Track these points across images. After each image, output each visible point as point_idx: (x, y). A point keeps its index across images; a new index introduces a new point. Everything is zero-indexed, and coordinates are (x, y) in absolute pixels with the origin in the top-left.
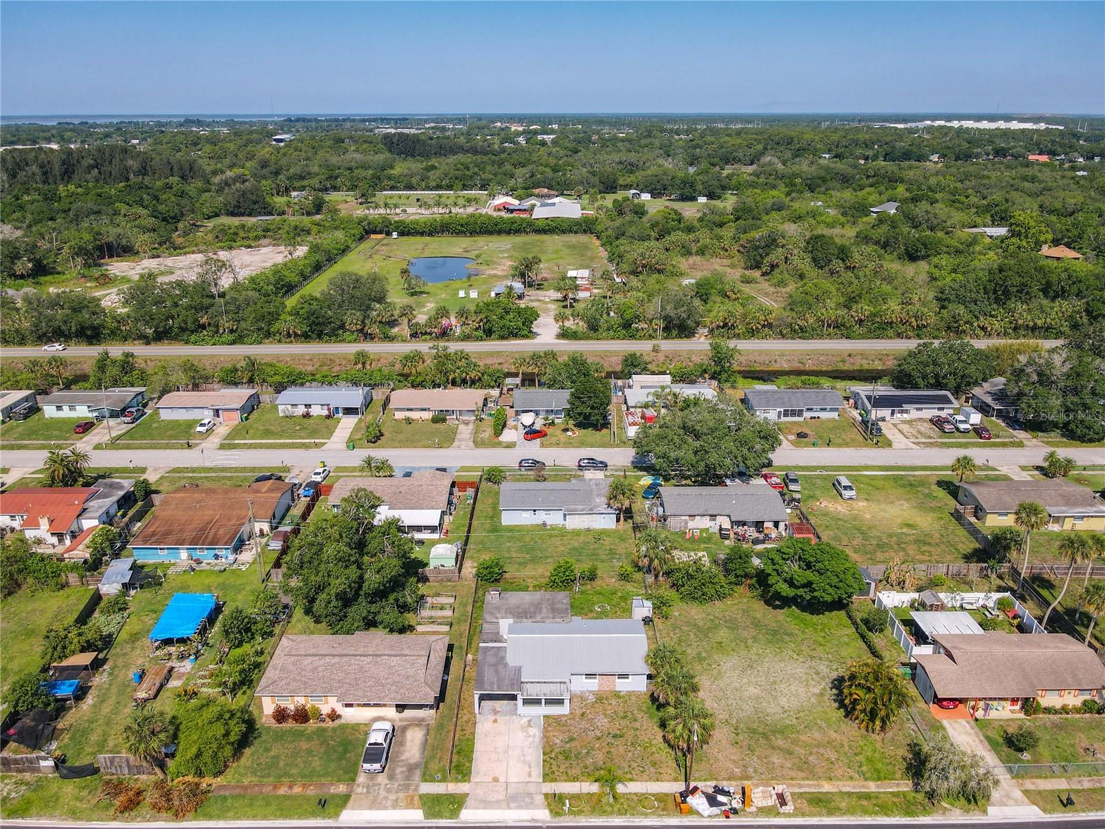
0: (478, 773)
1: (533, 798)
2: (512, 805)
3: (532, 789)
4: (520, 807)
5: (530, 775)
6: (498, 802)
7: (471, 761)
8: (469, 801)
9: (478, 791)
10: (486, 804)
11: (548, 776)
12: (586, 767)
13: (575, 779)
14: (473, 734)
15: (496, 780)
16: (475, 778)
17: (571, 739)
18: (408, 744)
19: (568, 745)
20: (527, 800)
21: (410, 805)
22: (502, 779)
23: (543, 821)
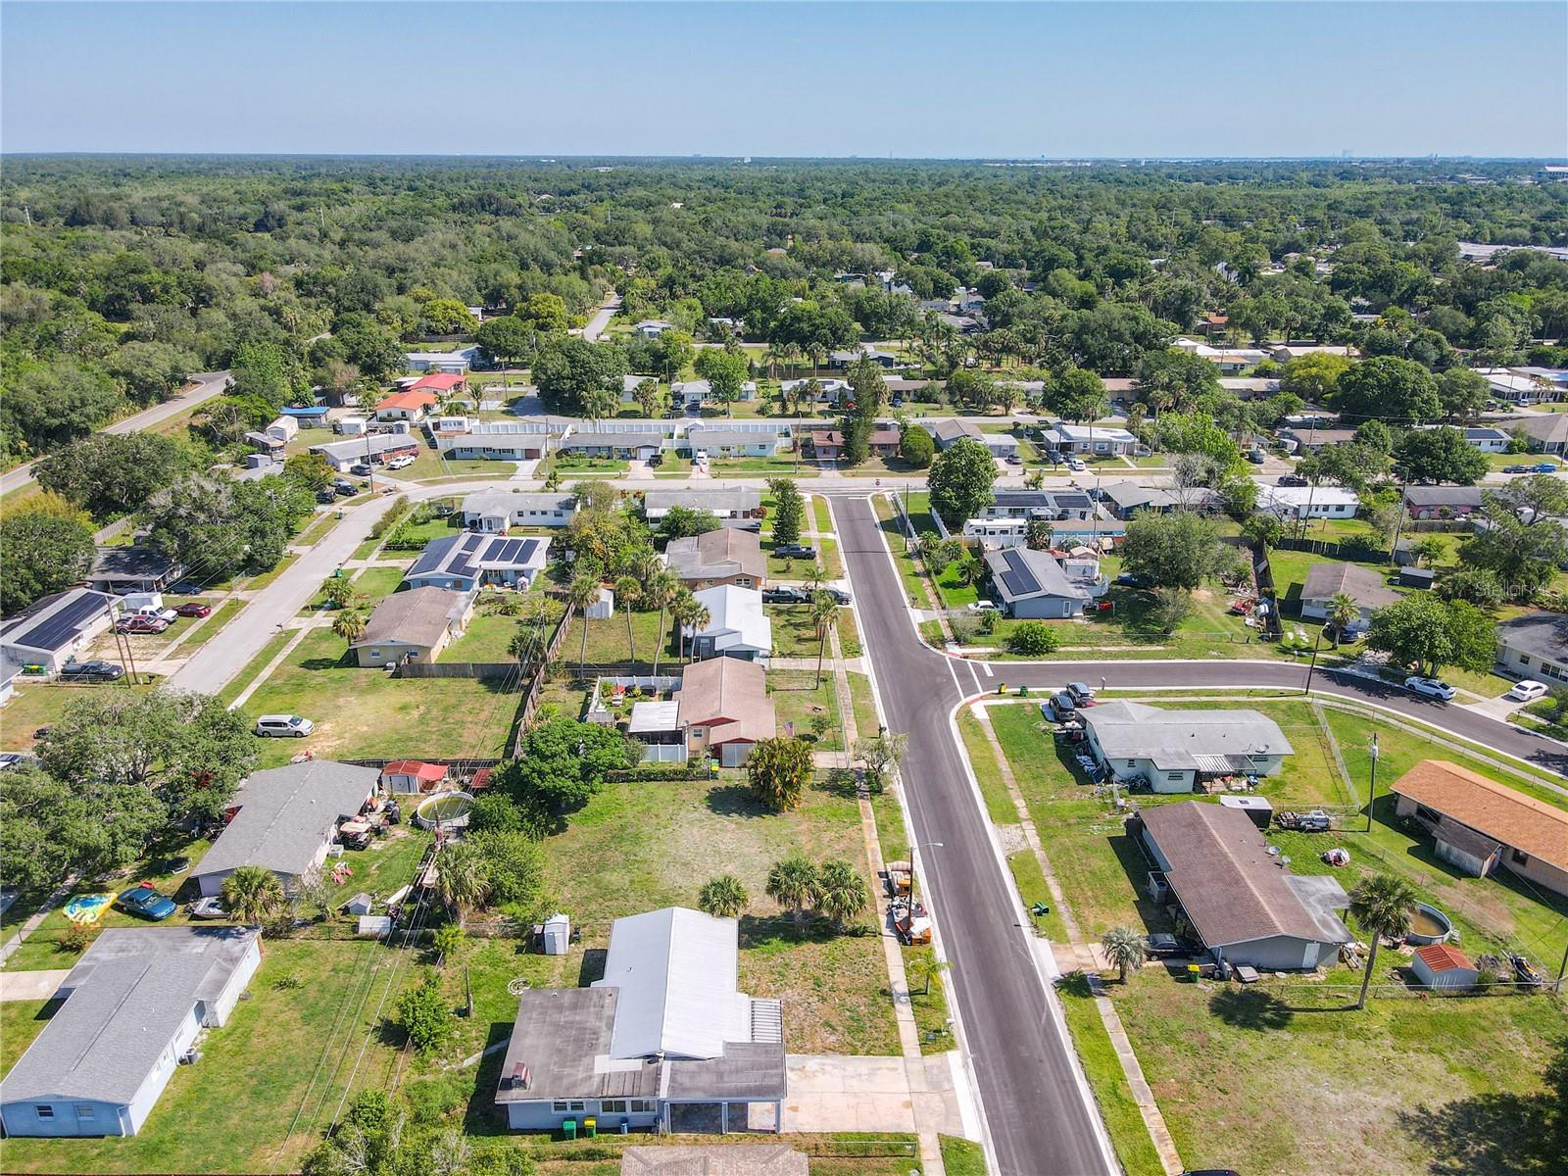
0: (899, 1126)
1: (932, 1067)
2: (946, 1086)
3: (917, 1067)
4: (949, 1080)
5: (895, 1069)
6: (944, 1101)
7: (878, 1135)
8: (951, 1131)
9: (932, 1123)
10: (951, 1111)
11: (894, 1050)
12: (873, 1014)
13: (894, 1026)
14: (822, 1135)
15: (909, 1105)
16: (908, 1127)
17: (827, 1024)
19: (840, 1028)
20: (935, 1071)
22: (907, 1098)
23: (965, 1057)
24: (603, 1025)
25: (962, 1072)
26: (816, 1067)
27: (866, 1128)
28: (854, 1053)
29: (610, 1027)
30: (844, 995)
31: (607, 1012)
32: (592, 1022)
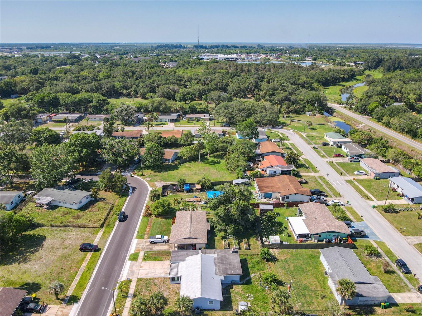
2: (130, 272)
3: (135, 276)
4: (128, 273)
5: (141, 275)
6: (132, 268)
7: (151, 261)
8: (134, 262)
9: (137, 264)
10: (131, 267)
11: (139, 279)
12: (141, 289)
13: (136, 286)
14: (164, 260)
15: (141, 267)
16: (143, 263)
17: (156, 285)
18: (161, 247)
19: (153, 284)
21: (136, 250)
22: (141, 269)
24: (218, 265)
25: (124, 275)
26: (162, 274)
27: (154, 262)
28: (150, 279)
29: (215, 264)
30: (148, 294)
31: (217, 267)
32: (220, 265)
